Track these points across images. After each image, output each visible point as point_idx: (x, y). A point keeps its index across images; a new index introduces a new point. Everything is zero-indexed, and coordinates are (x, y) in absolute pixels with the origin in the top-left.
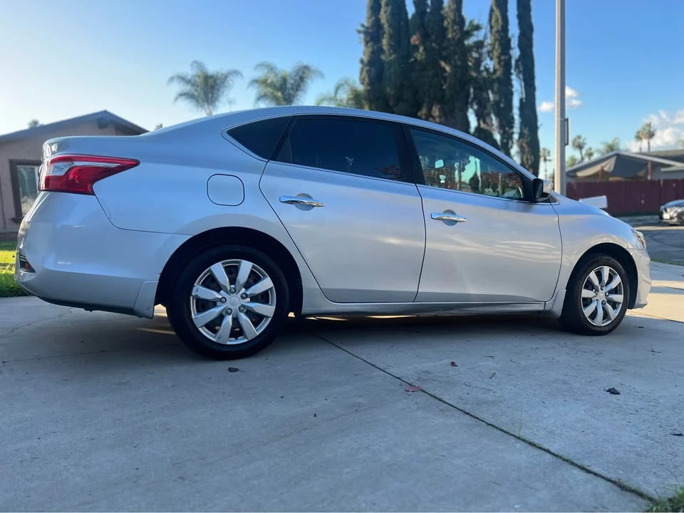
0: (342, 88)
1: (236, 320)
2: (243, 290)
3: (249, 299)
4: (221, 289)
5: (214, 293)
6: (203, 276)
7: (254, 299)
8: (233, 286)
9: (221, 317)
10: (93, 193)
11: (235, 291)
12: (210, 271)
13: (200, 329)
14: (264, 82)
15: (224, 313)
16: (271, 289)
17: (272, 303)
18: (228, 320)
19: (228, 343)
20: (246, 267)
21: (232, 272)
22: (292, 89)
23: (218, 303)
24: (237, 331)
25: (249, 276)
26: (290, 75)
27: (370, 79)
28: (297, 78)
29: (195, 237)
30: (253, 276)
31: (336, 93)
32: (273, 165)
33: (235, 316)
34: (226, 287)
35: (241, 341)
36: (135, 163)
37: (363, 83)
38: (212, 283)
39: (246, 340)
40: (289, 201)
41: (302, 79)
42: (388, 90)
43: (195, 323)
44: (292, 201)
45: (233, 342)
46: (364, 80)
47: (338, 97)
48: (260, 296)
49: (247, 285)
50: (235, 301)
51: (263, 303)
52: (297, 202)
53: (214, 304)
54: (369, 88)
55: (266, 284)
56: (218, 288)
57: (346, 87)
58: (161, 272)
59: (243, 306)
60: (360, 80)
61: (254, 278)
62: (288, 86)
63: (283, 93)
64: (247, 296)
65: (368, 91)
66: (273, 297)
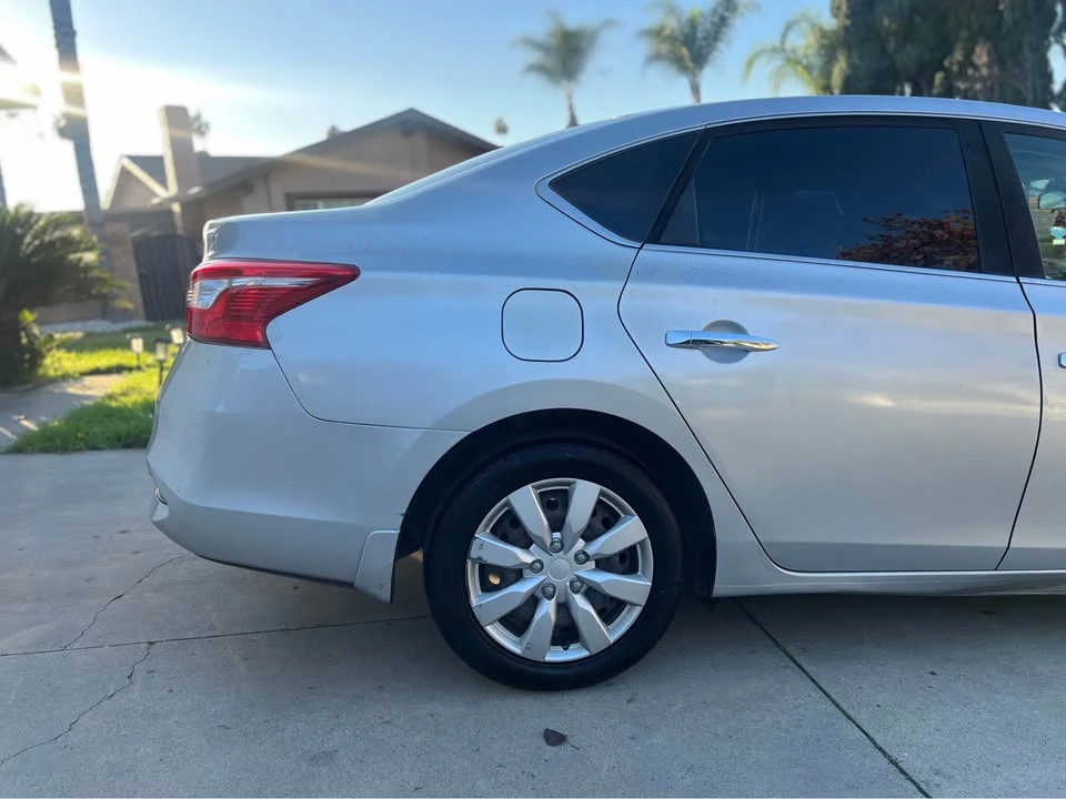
0: (796, 27)
1: (564, 608)
2: (581, 543)
3: (592, 564)
4: (531, 543)
5: (518, 551)
6: (494, 514)
7: (604, 564)
8: (557, 535)
9: (533, 601)
10: (265, 345)
11: (563, 546)
12: (508, 504)
13: (489, 629)
14: (657, 33)
15: (539, 594)
16: (642, 543)
17: (643, 572)
18: (548, 609)
19: (548, 658)
20: (585, 495)
21: (556, 505)
22: (705, 39)
23: (527, 573)
24: (566, 632)
25: (594, 514)
26: (702, 15)
27: (849, 8)
28: (716, 20)
29: (474, 433)
30: (602, 514)
31: (784, 36)
32: (653, 254)
33: (562, 600)
34: (541, 539)
35: (575, 653)
36: (350, 274)
37: (835, 16)
38: (511, 530)
39: (585, 653)
40: (688, 342)
41: (723, 19)
42: (886, 22)
43: (477, 614)
44: (694, 341)
45: (557, 655)
46: (839, 8)
47: (788, 46)
48: (617, 559)
49: (589, 535)
50: (562, 569)
51: (623, 573)
52: (708, 342)
53: (517, 574)
54: (848, 22)
55: (631, 531)
56: (525, 541)
57: (804, 25)
58: (404, 511)
59: (579, 579)
60: (832, 9)
61: (605, 518)
62: (700, 35)
63: (689, 49)
64: (588, 558)
65: (846, 29)
66: (647, 561)
